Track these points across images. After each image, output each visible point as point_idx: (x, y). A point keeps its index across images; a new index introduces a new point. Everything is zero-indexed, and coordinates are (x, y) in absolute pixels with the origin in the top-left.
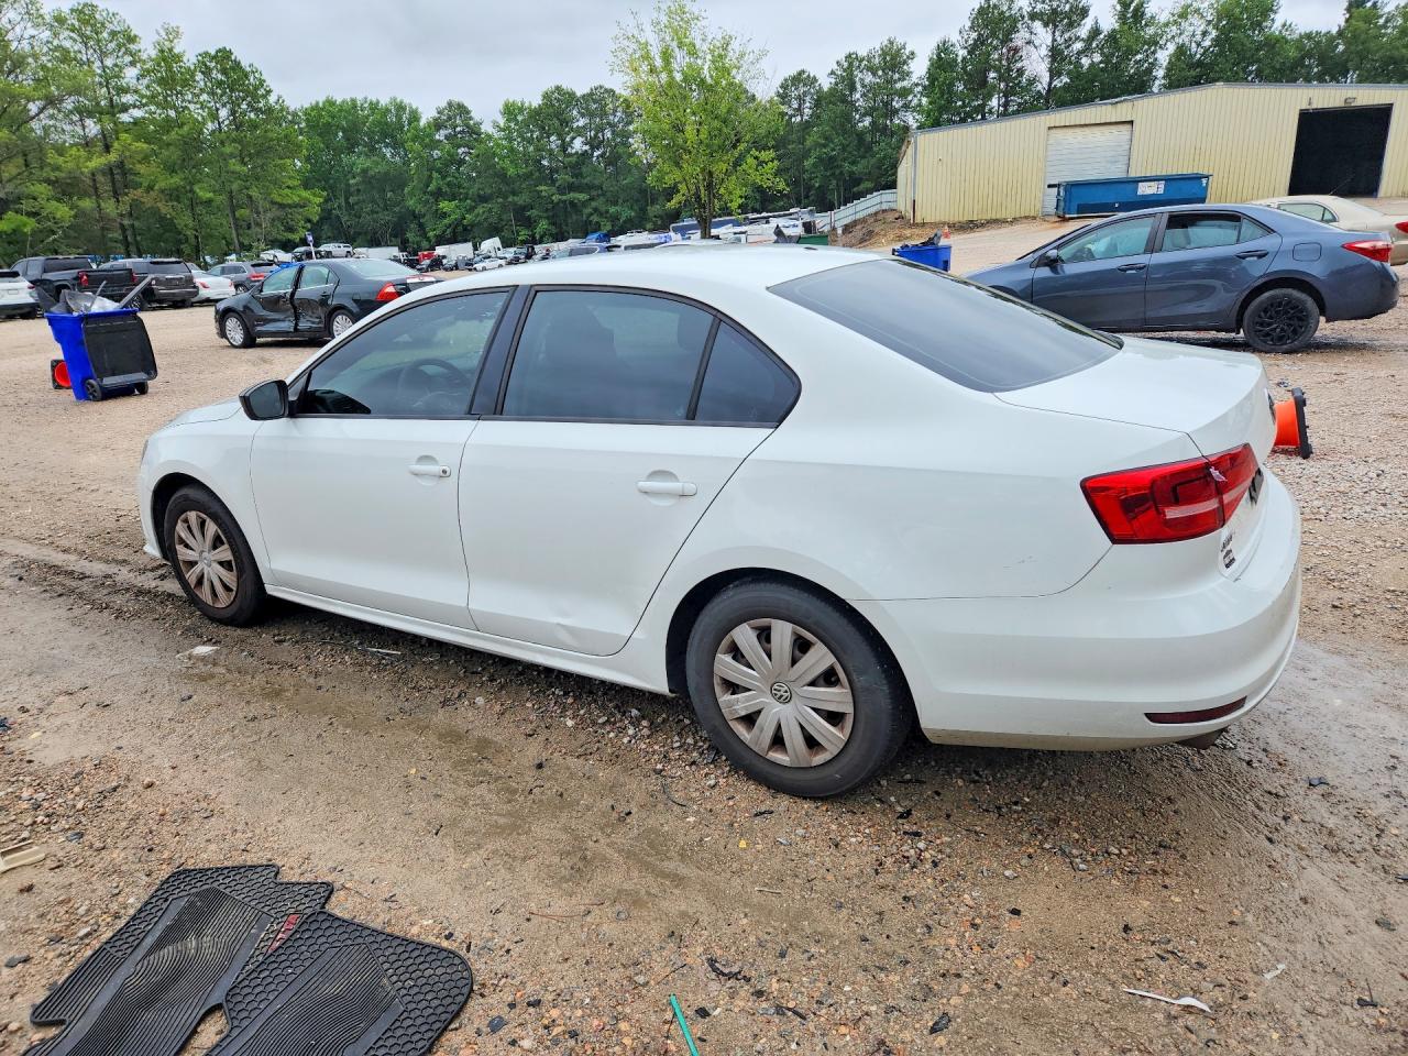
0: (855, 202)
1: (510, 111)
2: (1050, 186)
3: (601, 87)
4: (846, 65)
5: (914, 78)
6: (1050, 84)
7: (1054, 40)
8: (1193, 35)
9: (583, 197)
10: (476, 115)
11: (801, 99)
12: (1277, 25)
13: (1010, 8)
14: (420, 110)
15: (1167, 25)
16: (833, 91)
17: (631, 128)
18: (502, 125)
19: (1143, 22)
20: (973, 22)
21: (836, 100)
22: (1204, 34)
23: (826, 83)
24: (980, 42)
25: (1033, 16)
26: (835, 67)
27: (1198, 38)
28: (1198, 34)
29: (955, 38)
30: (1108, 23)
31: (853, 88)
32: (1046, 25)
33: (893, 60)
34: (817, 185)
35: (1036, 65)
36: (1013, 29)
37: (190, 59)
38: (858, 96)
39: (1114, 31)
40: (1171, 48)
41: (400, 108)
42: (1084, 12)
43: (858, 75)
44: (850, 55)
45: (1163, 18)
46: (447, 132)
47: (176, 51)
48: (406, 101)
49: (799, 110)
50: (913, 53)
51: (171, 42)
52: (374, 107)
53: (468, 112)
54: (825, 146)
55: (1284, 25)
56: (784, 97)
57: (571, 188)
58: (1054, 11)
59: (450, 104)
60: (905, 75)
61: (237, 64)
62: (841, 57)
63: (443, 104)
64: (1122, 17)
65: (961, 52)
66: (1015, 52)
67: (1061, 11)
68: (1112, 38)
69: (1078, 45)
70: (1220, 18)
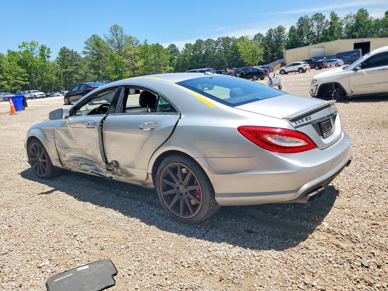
0: (273, 62)
1: (187, 45)
3: (210, 39)
5: (286, 33)
6: (318, 34)
7: (318, 24)
11: (259, 39)
13: (307, 18)
14: (164, 46)
15: (343, 20)
16: (266, 37)
17: (217, 47)
18: (185, 49)
19: (337, 19)
20: (299, 21)
21: (268, 39)
22: (353, 21)
23: (265, 35)
24: (301, 25)
25: (313, 19)
26: (267, 31)
28: (352, 21)
29: (295, 25)
30: (330, 20)
32: (316, 21)
33: (280, 30)
35: (314, 30)
36: (308, 22)
38: (272, 38)
40: (345, 25)
42: (324, 17)
43: (272, 33)
44: (270, 30)
45: (341, 18)
49: (259, 42)
50: (285, 28)
53: (175, 46)
56: (255, 39)
60: (284, 33)
62: (269, 30)
63: (170, 45)
64: (332, 19)
65: (296, 28)
66: (309, 27)
67: (318, 17)
68: (331, 23)
69: (324, 25)
70: (356, 18)
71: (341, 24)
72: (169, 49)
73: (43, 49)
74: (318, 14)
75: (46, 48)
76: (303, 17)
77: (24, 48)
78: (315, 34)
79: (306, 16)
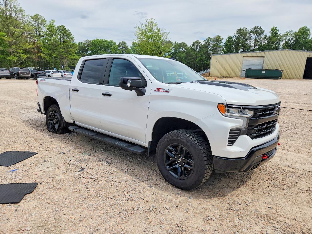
0: (207, 70)
1: (134, 44)
2: (243, 70)
4: (208, 40)
5: (223, 44)
6: (254, 47)
7: (256, 38)
8: (289, 39)
10: (127, 44)
11: (197, 47)
12: (310, 38)
13: (246, 30)
14: (116, 43)
15: (283, 37)
16: (204, 45)
18: (132, 47)
19: (277, 35)
20: (237, 32)
21: (205, 47)
22: (292, 39)
23: (203, 43)
24: (239, 36)
25: (251, 32)
26: (205, 40)
27: (290, 40)
28: (290, 39)
29: (232, 35)
30: (269, 35)
31: (209, 45)
32: (254, 34)
33: (218, 39)
34: (198, 65)
35: (251, 43)
36: (246, 34)
37: (56, 27)
38: (210, 47)
39: (270, 37)
40: (284, 42)
41: (112, 42)
42: (263, 32)
43: (210, 42)
44: (208, 38)
45: (281, 35)
46: (121, 48)
47: (53, 25)
48: (113, 41)
49: (197, 49)
50: (223, 38)
51: (53, 23)
52: (106, 41)
53: (126, 44)
54: (201, 57)
56: (193, 46)
58: (256, 31)
59: (122, 42)
60: (221, 43)
61: (65, 29)
63: (121, 42)
64: (272, 34)
65: (234, 39)
66: (246, 40)
67: (258, 31)
68: (270, 38)
69: (261, 39)
70: (296, 36)
71: (279, 40)
72: (119, 46)
74: (258, 27)
76: (242, 28)
78: (252, 48)
79: (246, 28)
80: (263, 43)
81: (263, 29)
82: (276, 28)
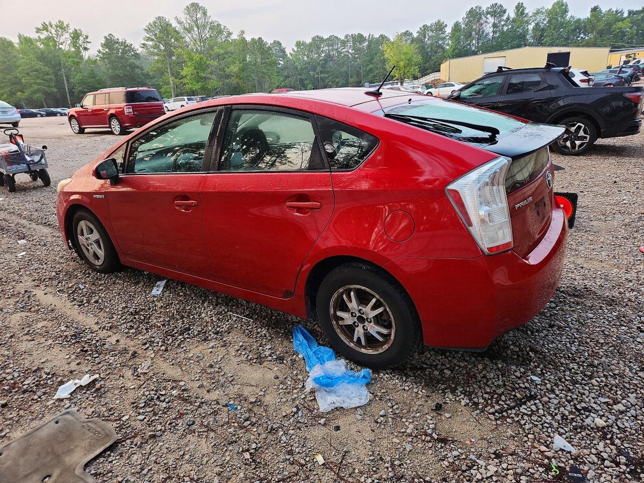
0: (425, 76)
1: (298, 44)
3: (333, 36)
4: (423, 29)
6: (493, 36)
7: (495, 21)
8: (540, 20)
9: (326, 75)
10: (284, 45)
12: (568, 17)
13: (479, 11)
15: (531, 17)
16: (418, 38)
17: (344, 50)
18: (296, 50)
19: (524, 15)
20: (467, 15)
21: (419, 41)
22: (544, 20)
23: (415, 35)
24: (470, 21)
25: (488, 13)
26: (419, 30)
27: (542, 21)
29: (461, 21)
30: (512, 15)
31: (425, 37)
32: (492, 16)
33: (440, 27)
35: (488, 29)
36: (481, 18)
37: (248, 40)
38: (427, 39)
39: (514, 18)
40: (533, 24)
42: (505, 12)
43: (427, 32)
45: (530, 14)
50: (446, 25)
51: (243, 34)
53: (281, 44)
55: (571, 16)
56: (400, 40)
57: (321, 72)
58: (495, 11)
59: (275, 41)
60: (444, 33)
61: (263, 42)
62: (422, 26)
64: (517, 14)
65: (462, 25)
66: (481, 25)
67: (497, 11)
68: (514, 21)
69: (503, 23)
70: (549, 14)
71: (528, 23)
73: (76, 35)
74: (496, 4)
75: (81, 35)
76: (474, 8)
77: (45, 32)
78: (489, 37)
79: (479, 7)
80: (505, 28)
81: (505, 7)
82: (522, 4)
